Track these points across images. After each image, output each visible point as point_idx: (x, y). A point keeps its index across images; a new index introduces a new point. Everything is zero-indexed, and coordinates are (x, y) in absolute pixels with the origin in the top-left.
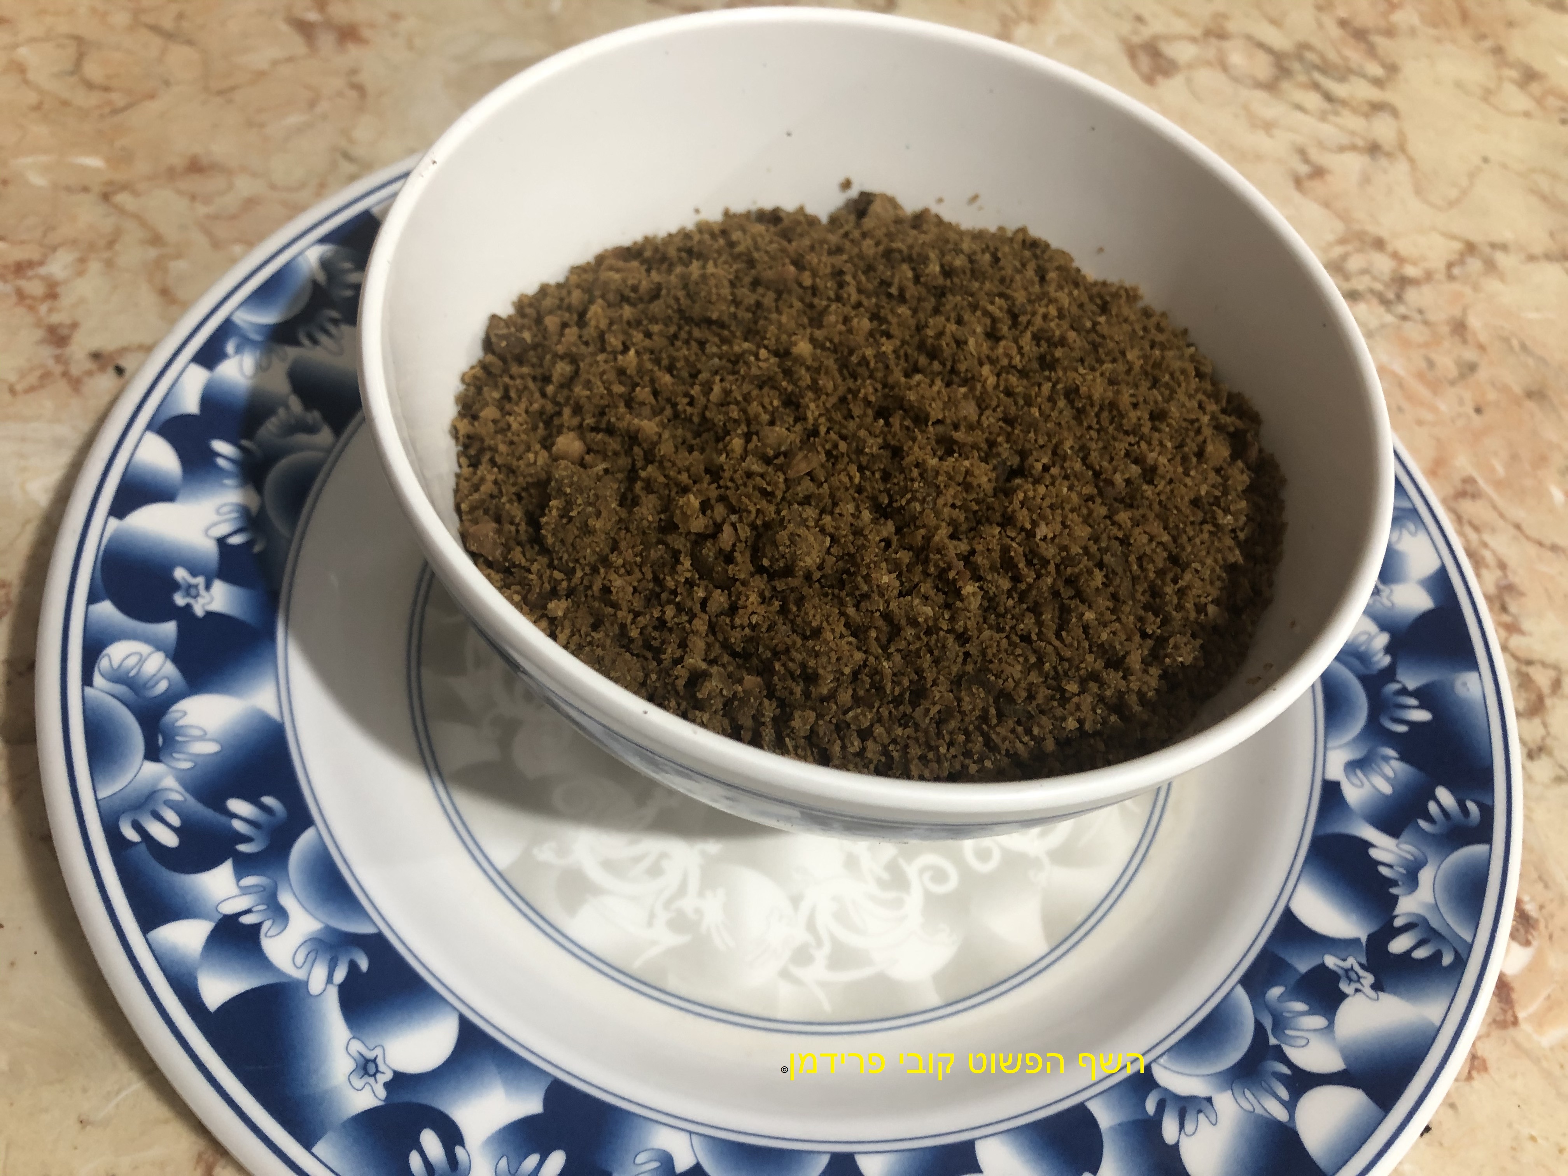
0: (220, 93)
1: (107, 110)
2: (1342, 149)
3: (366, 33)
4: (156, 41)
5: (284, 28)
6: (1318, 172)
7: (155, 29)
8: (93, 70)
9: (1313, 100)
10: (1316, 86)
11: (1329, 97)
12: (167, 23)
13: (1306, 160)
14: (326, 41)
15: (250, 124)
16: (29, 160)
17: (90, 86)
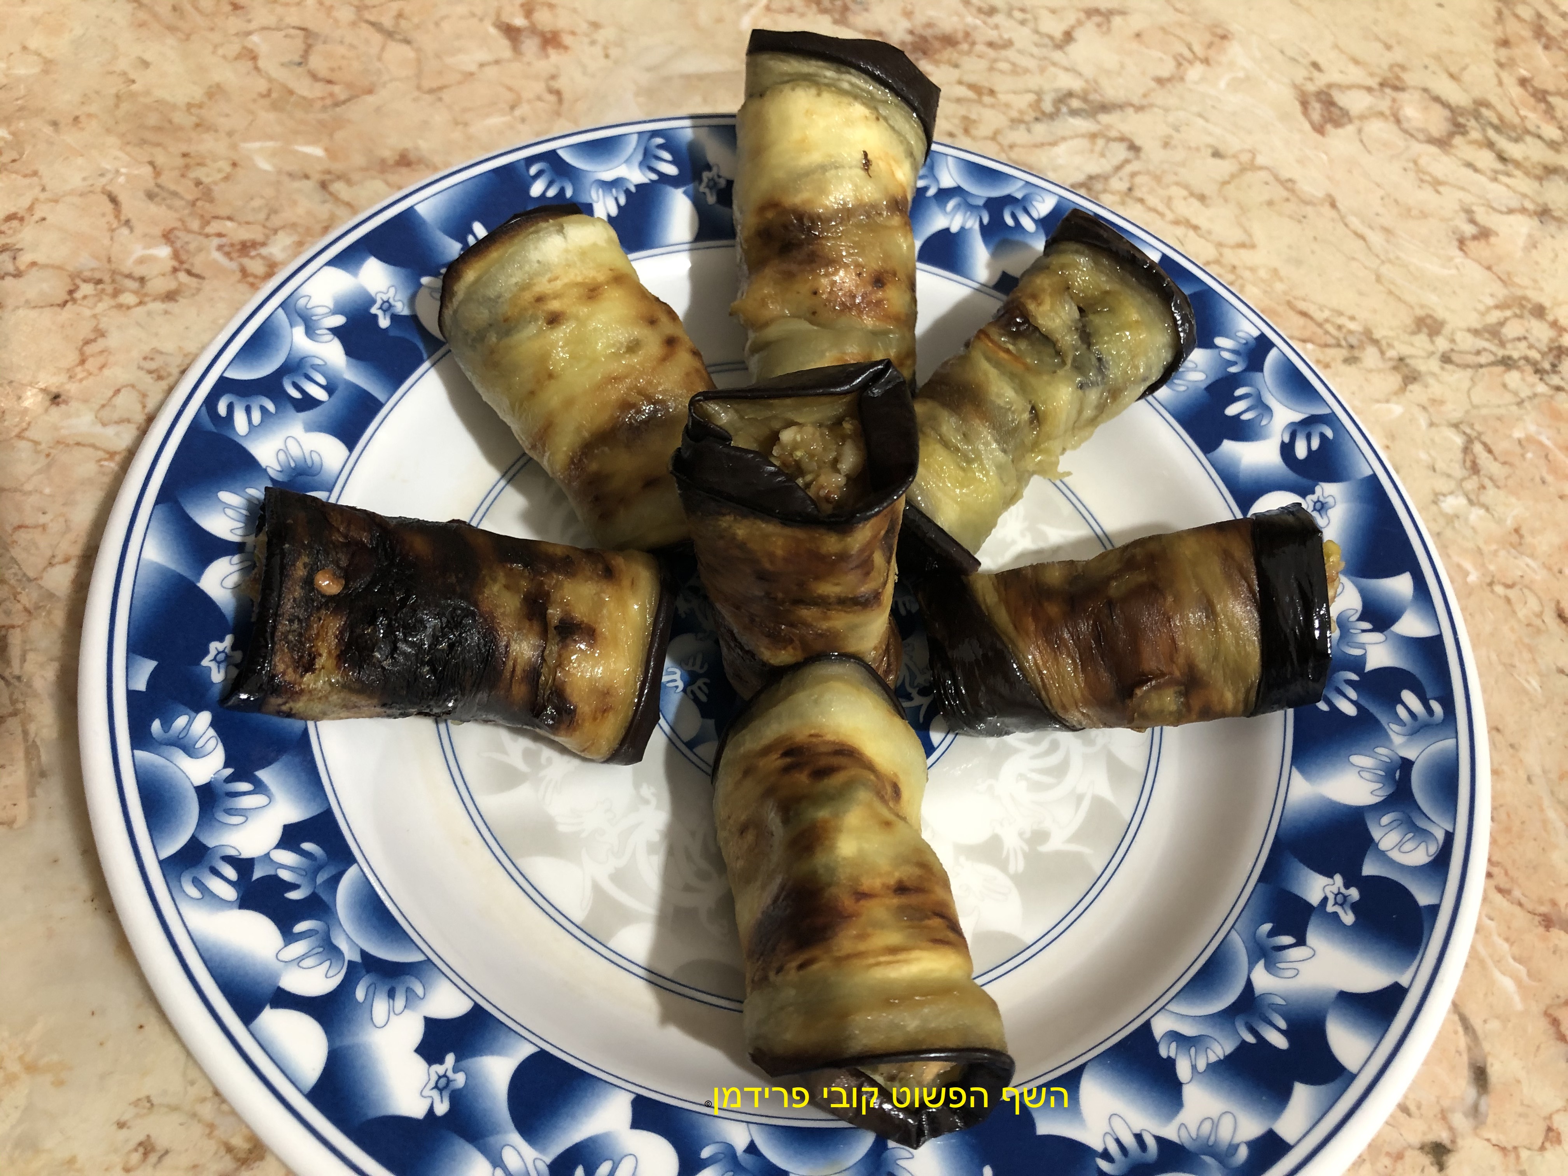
0: (431, 91)
1: (328, 102)
2: (1511, 211)
3: (567, 40)
4: (377, 38)
5: (493, 31)
6: (1484, 234)
7: (376, 26)
8: (316, 62)
9: (1486, 159)
10: (1491, 145)
11: (1502, 158)
12: (387, 21)
13: (1473, 221)
14: (530, 45)
15: (456, 123)
16: (257, 145)
17: (314, 77)
